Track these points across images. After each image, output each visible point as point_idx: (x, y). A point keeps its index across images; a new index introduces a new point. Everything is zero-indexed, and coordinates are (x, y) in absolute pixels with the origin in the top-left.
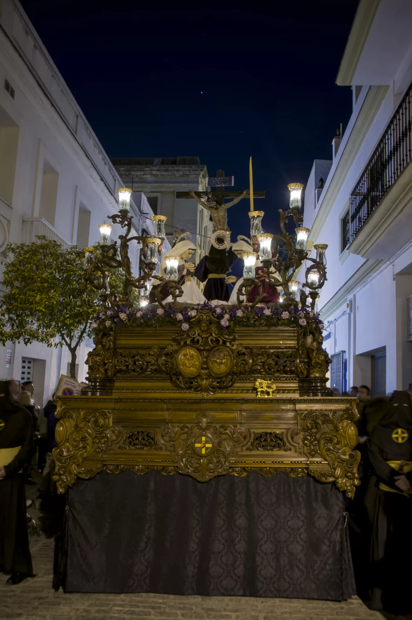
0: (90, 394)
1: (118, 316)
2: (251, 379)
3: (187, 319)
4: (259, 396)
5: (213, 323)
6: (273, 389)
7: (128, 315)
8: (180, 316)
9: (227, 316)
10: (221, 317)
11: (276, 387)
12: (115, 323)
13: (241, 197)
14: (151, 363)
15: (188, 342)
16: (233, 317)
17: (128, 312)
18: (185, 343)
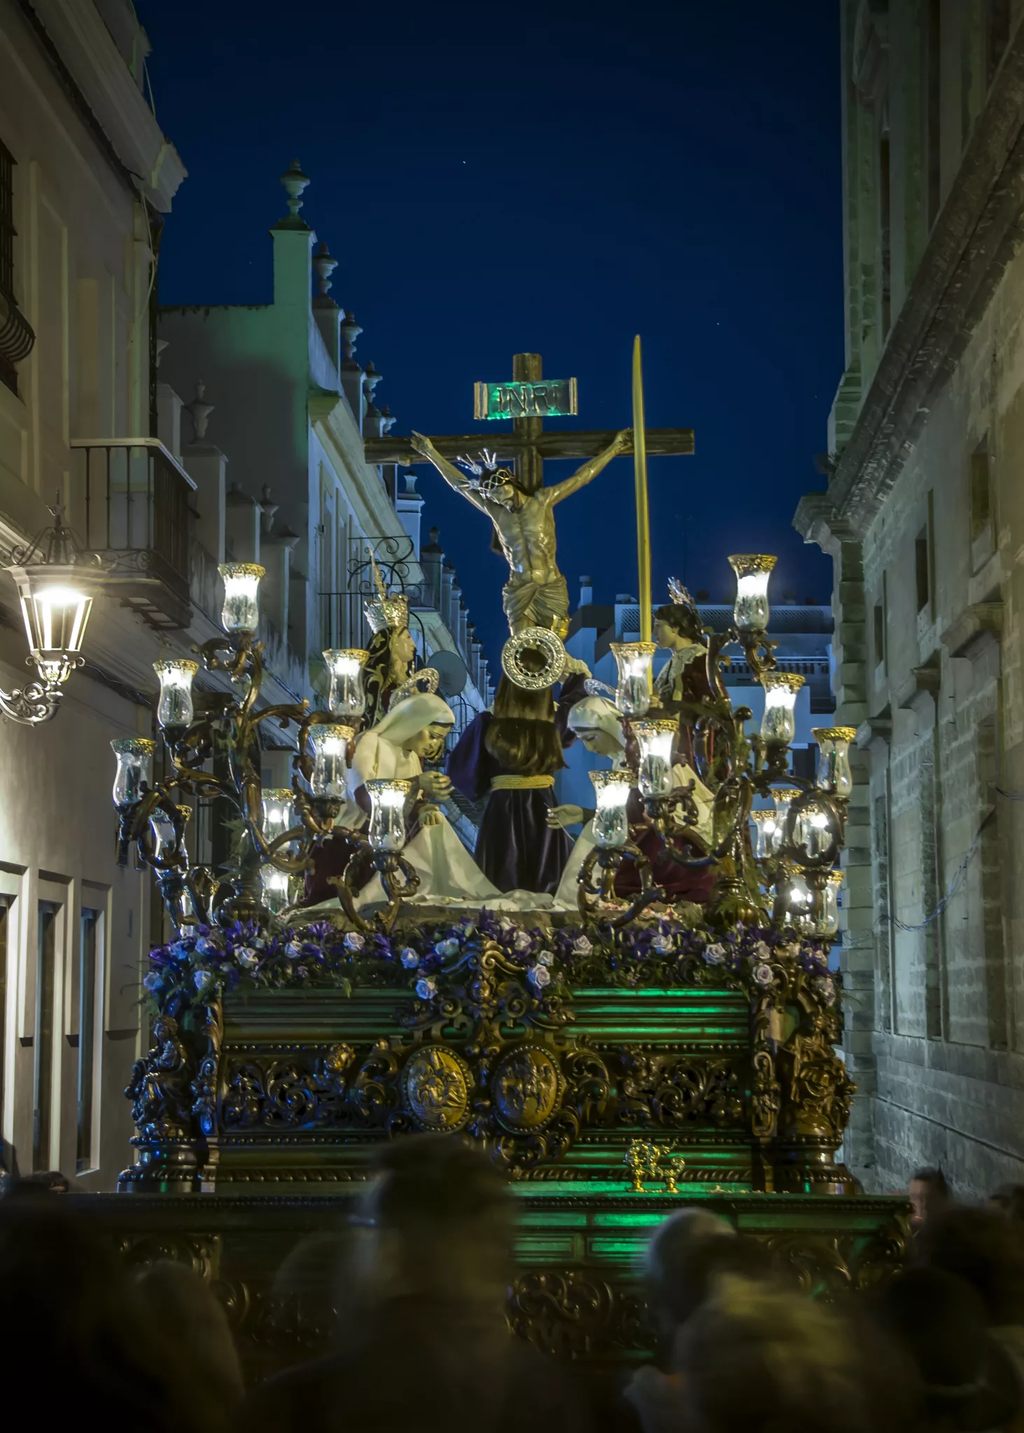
0: (163, 1187)
1: (230, 957)
2: (614, 1140)
3: (434, 966)
4: (640, 1189)
5: (506, 978)
6: (675, 1168)
7: (260, 954)
8: (410, 956)
9: (547, 957)
10: (529, 959)
11: (688, 1162)
12: (224, 977)
13: (606, 458)
14: (330, 1095)
15: (436, 1032)
16: (564, 958)
17: (260, 944)
18: (427, 1034)
